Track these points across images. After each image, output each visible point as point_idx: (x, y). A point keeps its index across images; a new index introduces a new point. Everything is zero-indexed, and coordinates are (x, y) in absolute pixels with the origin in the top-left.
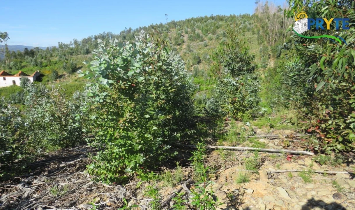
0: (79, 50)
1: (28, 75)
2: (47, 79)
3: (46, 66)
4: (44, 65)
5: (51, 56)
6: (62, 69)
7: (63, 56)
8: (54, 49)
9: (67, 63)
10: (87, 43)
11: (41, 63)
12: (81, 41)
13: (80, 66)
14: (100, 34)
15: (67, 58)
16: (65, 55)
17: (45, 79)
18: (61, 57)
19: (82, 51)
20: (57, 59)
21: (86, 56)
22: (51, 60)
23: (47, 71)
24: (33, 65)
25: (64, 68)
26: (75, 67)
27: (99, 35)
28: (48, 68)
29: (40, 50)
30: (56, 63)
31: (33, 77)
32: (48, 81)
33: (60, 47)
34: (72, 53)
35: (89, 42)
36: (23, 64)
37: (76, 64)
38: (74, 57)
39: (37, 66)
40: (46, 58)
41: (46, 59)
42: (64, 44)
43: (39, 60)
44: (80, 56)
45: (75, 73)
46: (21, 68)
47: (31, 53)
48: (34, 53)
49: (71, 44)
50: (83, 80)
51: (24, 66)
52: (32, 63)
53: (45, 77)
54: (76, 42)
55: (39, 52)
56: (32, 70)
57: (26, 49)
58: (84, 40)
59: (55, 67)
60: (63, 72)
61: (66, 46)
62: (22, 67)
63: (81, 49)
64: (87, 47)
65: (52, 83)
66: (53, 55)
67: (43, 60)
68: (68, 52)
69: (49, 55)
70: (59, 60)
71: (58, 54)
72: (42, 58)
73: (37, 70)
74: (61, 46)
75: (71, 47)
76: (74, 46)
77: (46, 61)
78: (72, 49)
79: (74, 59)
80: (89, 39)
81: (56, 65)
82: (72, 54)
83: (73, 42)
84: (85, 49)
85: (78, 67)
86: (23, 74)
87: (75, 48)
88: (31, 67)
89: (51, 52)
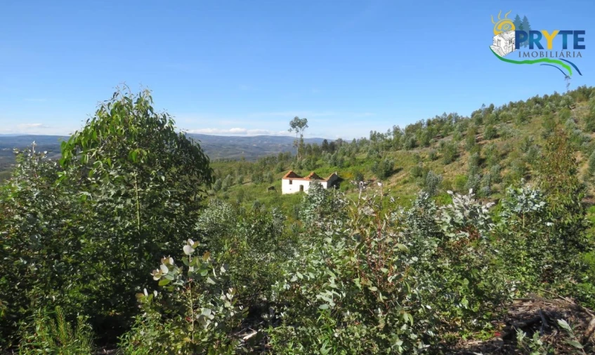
0: (401, 143)
1: (322, 179)
2: (346, 186)
3: (349, 166)
4: (345, 164)
5: (358, 151)
6: (370, 171)
7: (375, 151)
8: (363, 142)
9: (379, 162)
10: (414, 131)
11: (342, 161)
12: (404, 128)
13: (399, 167)
14: (437, 116)
15: (380, 154)
16: (377, 150)
17: (343, 185)
18: (371, 153)
19: (404, 144)
20: (365, 156)
21: (410, 151)
22: (357, 158)
23: (347, 174)
24: (331, 164)
25: (374, 170)
26: (391, 169)
27: (435, 118)
28: (350, 168)
29: (343, 143)
30: (362, 163)
31: (328, 181)
32: (347, 189)
33: (371, 139)
34: (389, 146)
35: (418, 130)
36: (317, 163)
37: (392, 164)
38: (391, 153)
39: (335, 165)
40: (350, 154)
41: (349, 156)
42: (379, 133)
43: (339, 157)
44: (400, 151)
45: (388, 178)
46: (314, 169)
47: (330, 147)
48: (335, 148)
49: (389, 134)
50: (400, 191)
51: (318, 166)
52: (329, 162)
53: (343, 183)
54: (396, 131)
55: (341, 145)
56: (327, 172)
57: (325, 141)
58: (409, 126)
59: (361, 169)
60: (371, 176)
61: (381, 136)
62: (316, 167)
63: (404, 141)
64: (414, 137)
65: (353, 192)
66: (361, 149)
67: (345, 157)
68: (383, 146)
69: (354, 150)
70: (368, 158)
71: (368, 148)
72: (345, 154)
73: (335, 171)
74: (374, 137)
75: (388, 138)
76: (392, 137)
77: (349, 159)
78: (390, 141)
79: (390, 157)
80: (418, 125)
81: (363, 165)
82: (388, 148)
83: (392, 130)
84: (410, 141)
85: (394, 168)
86: (315, 177)
87: (394, 139)
88: (328, 167)
89: (358, 145)
